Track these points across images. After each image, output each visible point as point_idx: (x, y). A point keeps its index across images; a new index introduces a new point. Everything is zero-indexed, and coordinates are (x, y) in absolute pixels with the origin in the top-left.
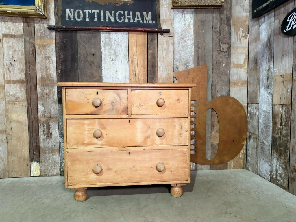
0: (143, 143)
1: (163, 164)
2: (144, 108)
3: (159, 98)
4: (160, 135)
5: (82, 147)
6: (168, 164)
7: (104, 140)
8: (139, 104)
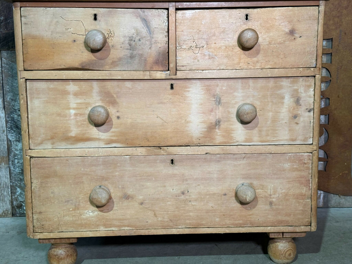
0: (203, 137)
1: (251, 186)
2: (207, 53)
3: (245, 27)
4: (247, 118)
5: (63, 145)
6: (263, 187)
7: (113, 130)
8: (194, 44)
